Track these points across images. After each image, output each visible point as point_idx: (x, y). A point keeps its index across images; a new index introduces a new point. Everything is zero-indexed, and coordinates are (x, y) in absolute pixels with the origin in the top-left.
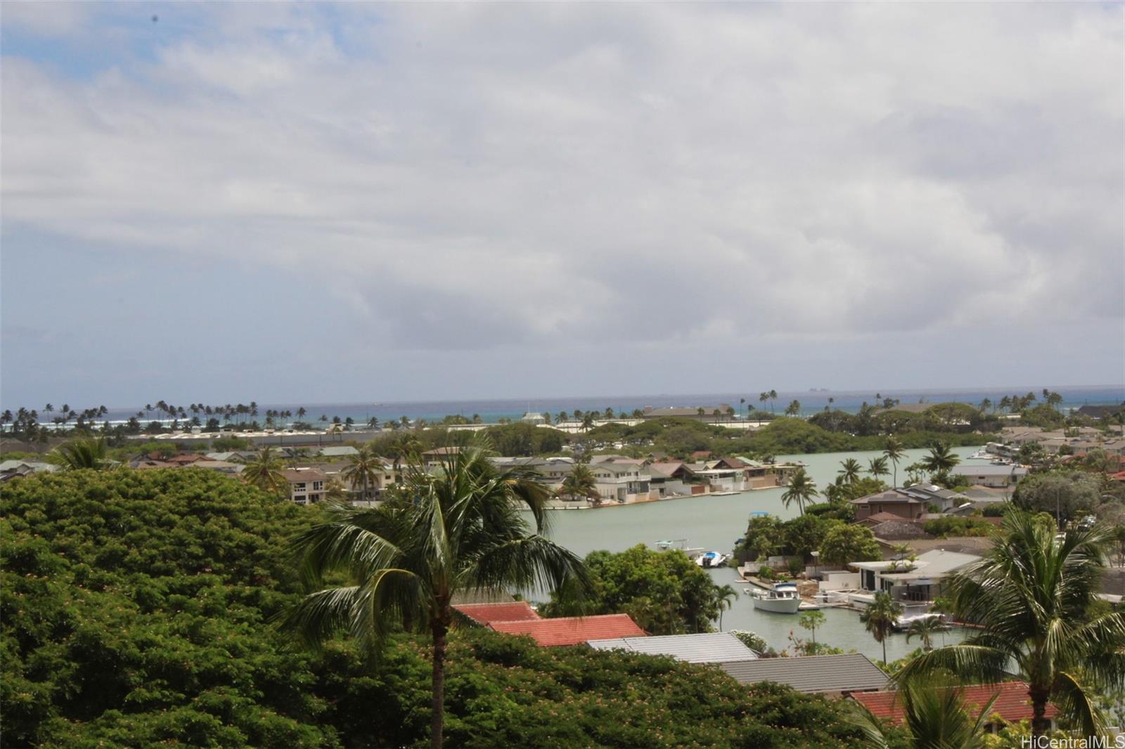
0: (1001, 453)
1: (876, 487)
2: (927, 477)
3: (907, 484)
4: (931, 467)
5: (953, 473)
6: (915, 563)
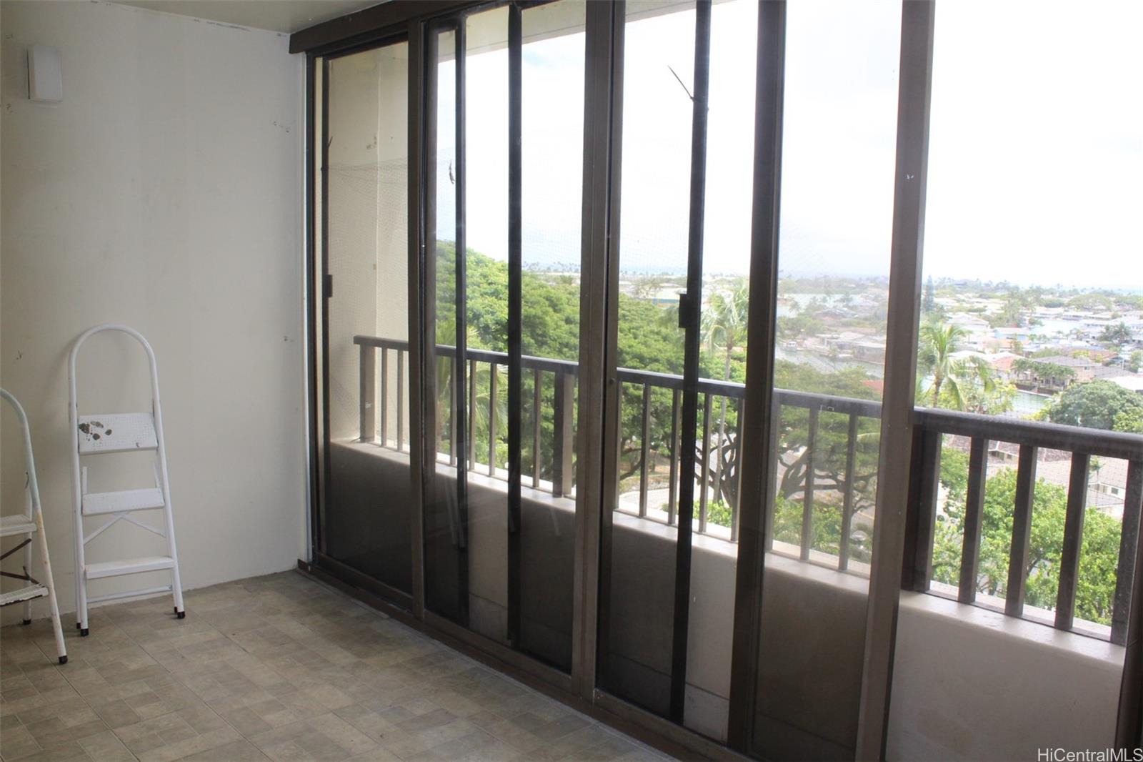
0: (866, 298)
1: (824, 307)
2: (840, 305)
3: (834, 307)
4: (844, 301)
5: (851, 304)
6: (841, 336)
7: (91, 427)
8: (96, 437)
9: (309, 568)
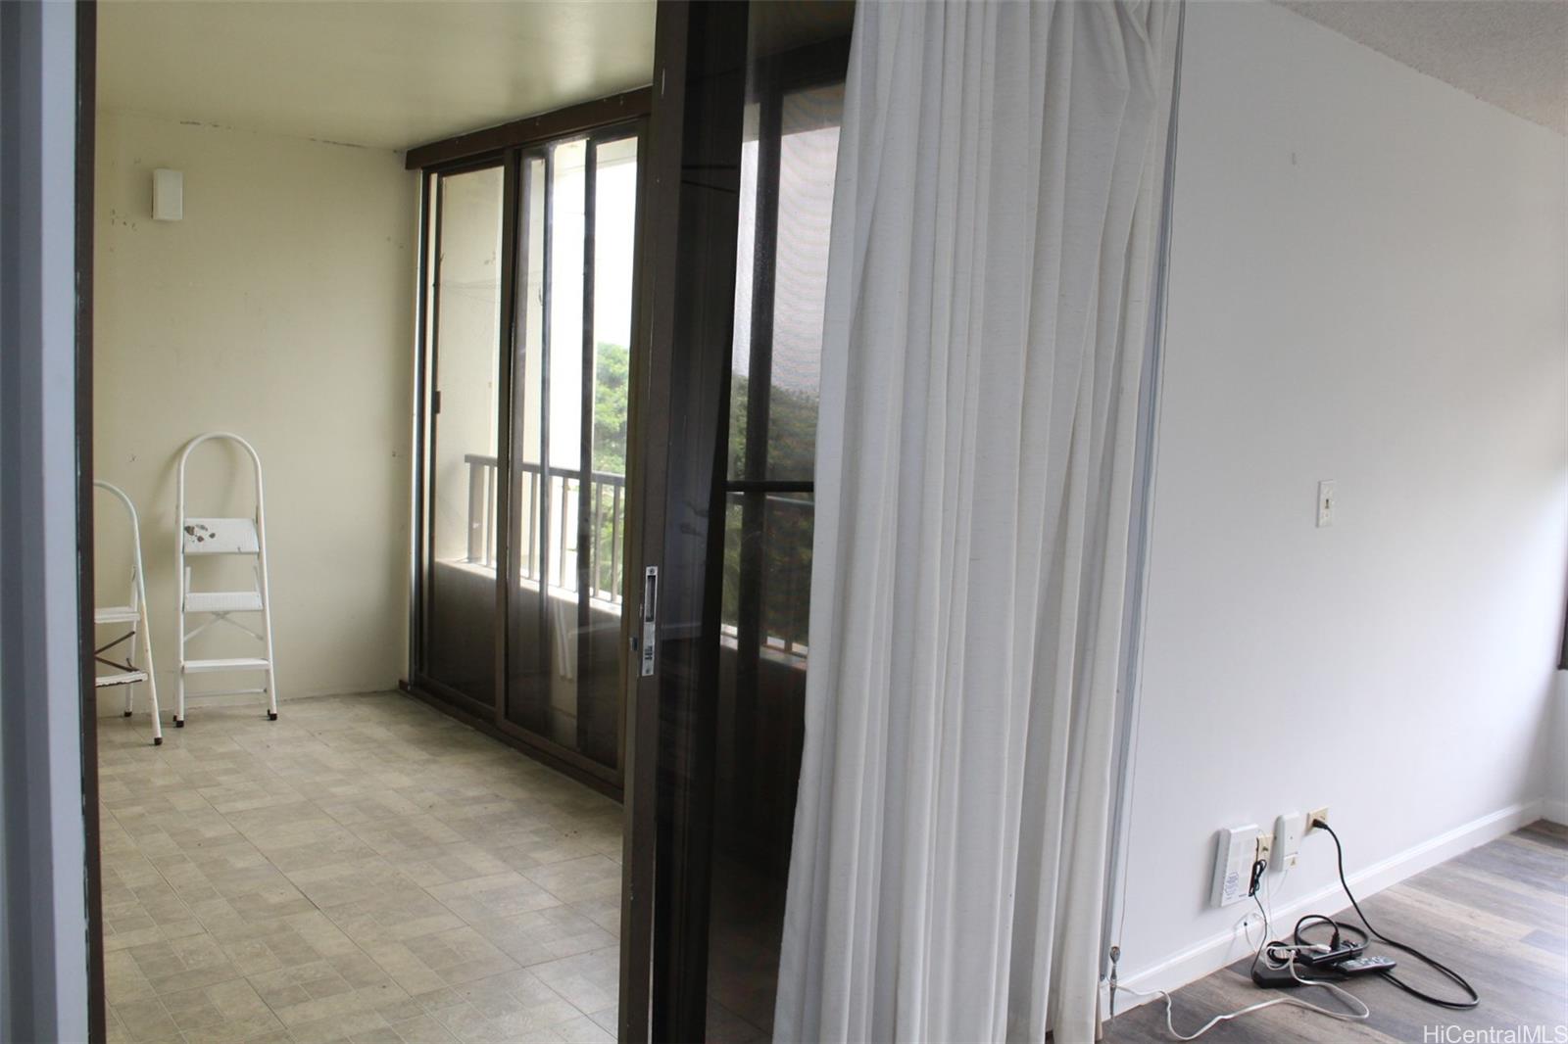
7: (196, 529)
8: (200, 539)
9: (409, 688)
